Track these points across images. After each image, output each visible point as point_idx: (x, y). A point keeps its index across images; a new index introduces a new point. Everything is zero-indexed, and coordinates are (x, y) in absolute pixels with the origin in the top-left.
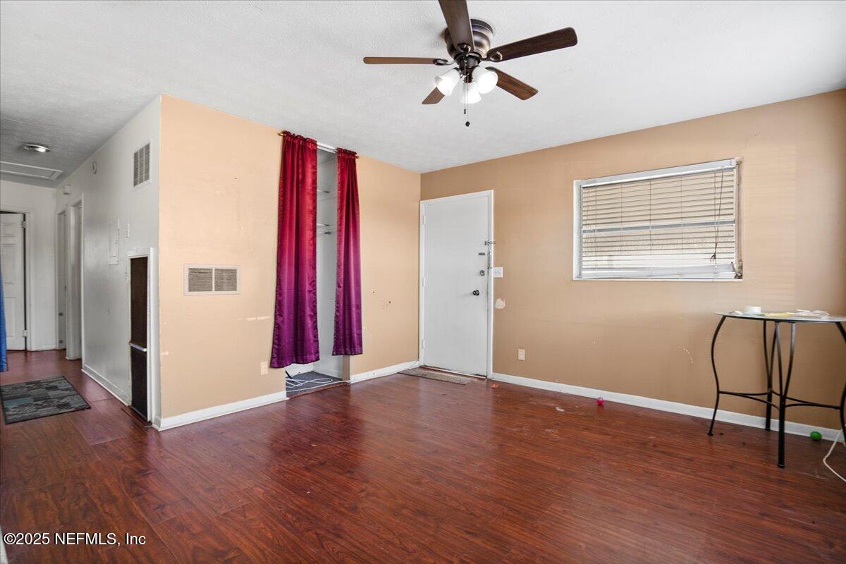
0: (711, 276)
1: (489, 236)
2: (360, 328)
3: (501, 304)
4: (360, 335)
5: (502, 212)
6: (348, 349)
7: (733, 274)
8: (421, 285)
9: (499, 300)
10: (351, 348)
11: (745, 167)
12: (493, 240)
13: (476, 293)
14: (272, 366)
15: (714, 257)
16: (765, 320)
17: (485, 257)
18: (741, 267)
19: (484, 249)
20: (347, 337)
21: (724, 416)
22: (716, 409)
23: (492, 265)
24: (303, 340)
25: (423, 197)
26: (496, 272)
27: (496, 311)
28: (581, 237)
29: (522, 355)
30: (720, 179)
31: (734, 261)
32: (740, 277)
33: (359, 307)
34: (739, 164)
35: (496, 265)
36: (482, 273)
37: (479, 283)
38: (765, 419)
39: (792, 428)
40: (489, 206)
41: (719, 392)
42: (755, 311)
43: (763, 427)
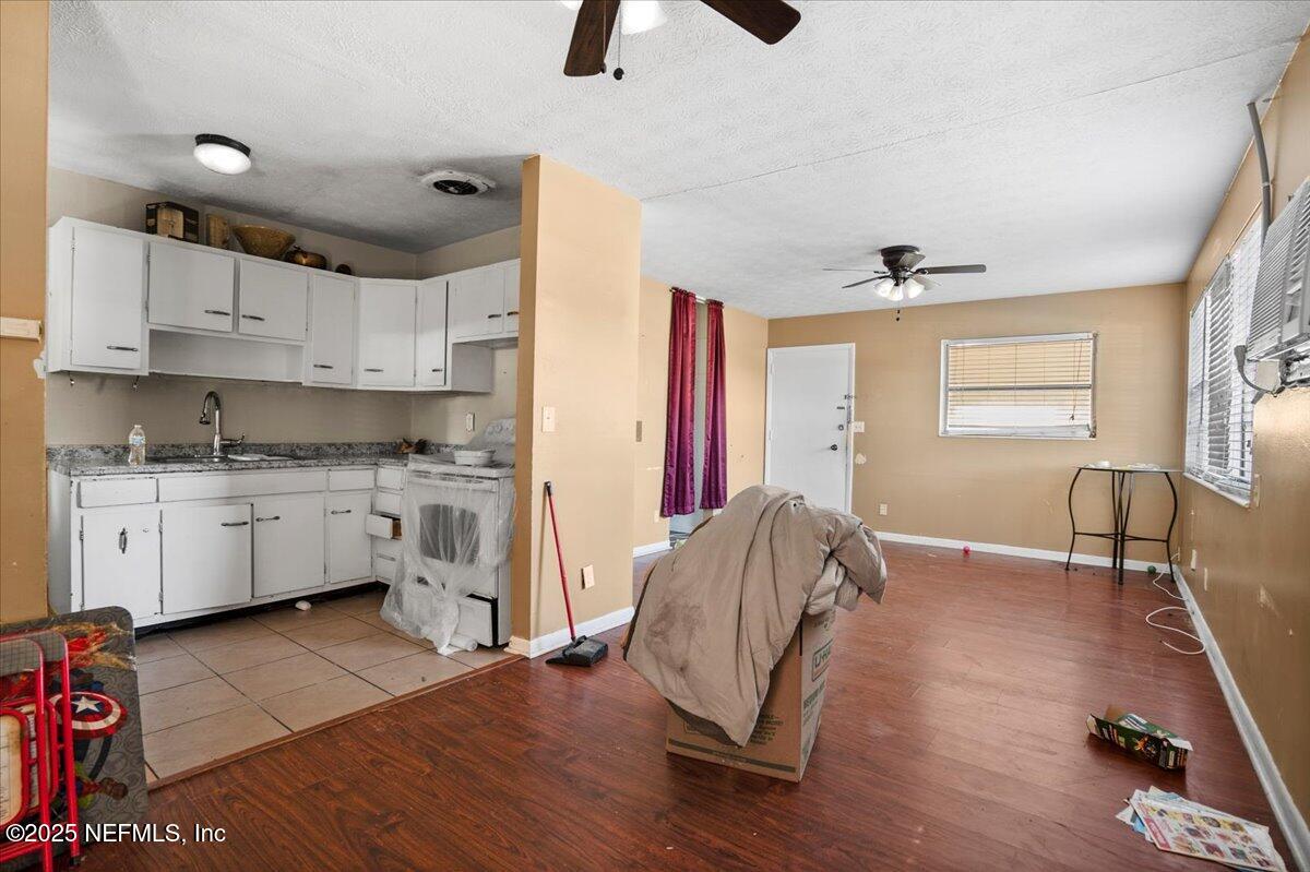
0: (1069, 434)
1: (849, 389)
2: (725, 482)
3: (861, 459)
4: (725, 488)
5: (863, 366)
6: (713, 503)
7: (1089, 433)
8: (767, 437)
9: (859, 455)
10: (716, 501)
11: (1100, 339)
12: (853, 394)
13: (834, 448)
14: (662, 514)
15: (1073, 417)
16: (1114, 471)
17: (845, 412)
18: (1095, 428)
19: (844, 403)
20: (713, 490)
21: (1077, 559)
22: (1071, 552)
23: (853, 417)
24: (684, 491)
25: (771, 345)
26: (857, 427)
27: (856, 465)
28: (946, 396)
29: (884, 510)
30: (1078, 349)
31: (1090, 422)
32: (1094, 437)
33: (724, 460)
34: (1095, 336)
35: (856, 420)
36: (841, 427)
37: (837, 438)
38: (1112, 559)
39: (1130, 565)
40: (850, 360)
41: (1075, 533)
42: (1106, 464)
43: (1111, 565)
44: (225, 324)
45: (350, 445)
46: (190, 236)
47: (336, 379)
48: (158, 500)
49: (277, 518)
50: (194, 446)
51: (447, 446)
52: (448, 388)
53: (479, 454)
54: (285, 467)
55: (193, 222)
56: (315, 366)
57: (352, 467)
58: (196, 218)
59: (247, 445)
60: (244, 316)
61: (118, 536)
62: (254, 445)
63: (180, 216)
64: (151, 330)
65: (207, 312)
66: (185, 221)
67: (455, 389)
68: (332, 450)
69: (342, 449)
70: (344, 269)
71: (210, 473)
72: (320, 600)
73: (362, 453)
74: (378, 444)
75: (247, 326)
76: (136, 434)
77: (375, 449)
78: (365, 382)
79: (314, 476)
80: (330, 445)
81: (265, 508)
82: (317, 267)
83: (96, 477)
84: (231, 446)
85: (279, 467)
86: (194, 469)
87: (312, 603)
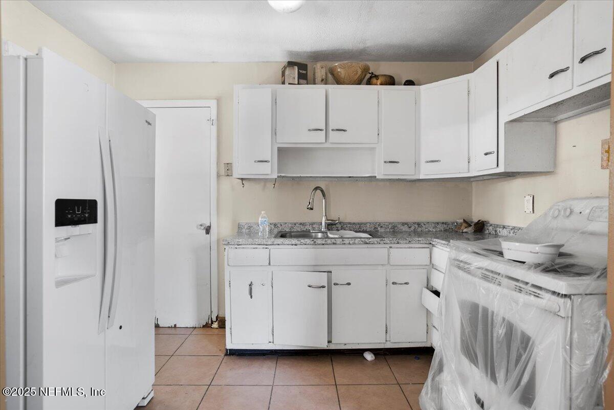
44: (321, 136)
45: (419, 224)
46: (301, 81)
47: (403, 171)
48: (269, 264)
49: (349, 284)
50: (312, 224)
51: (504, 227)
52: (501, 169)
53: (537, 248)
54: (354, 244)
55: (304, 72)
56: (385, 162)
57: (410, 245)
58: (306, 70)
59: (344, 223)
60: (333, 130)
61: (248, 286)
62: (350, 223)
63: (296, 68)
64: (278, 147)
65: (309, 130)
66: (298, 72)
67: (508, 170)
68: (405, 228)
69: (412, 228)
70: (409, 83)
71: (301, 246)
72: (382, 354)
73: (429, 231)
74: (443, 223)
75: (334, 137)
76: (262, 218)
77: (441, 227)
78: (427, 172)
79: (378, 251)
80: (404, 224)
81: (339, 276)
82: (386, 85)
83: (237, 246)
84: (332, 225)
85: (349, 244)
86: (290, 243)
87: (375, 354)
